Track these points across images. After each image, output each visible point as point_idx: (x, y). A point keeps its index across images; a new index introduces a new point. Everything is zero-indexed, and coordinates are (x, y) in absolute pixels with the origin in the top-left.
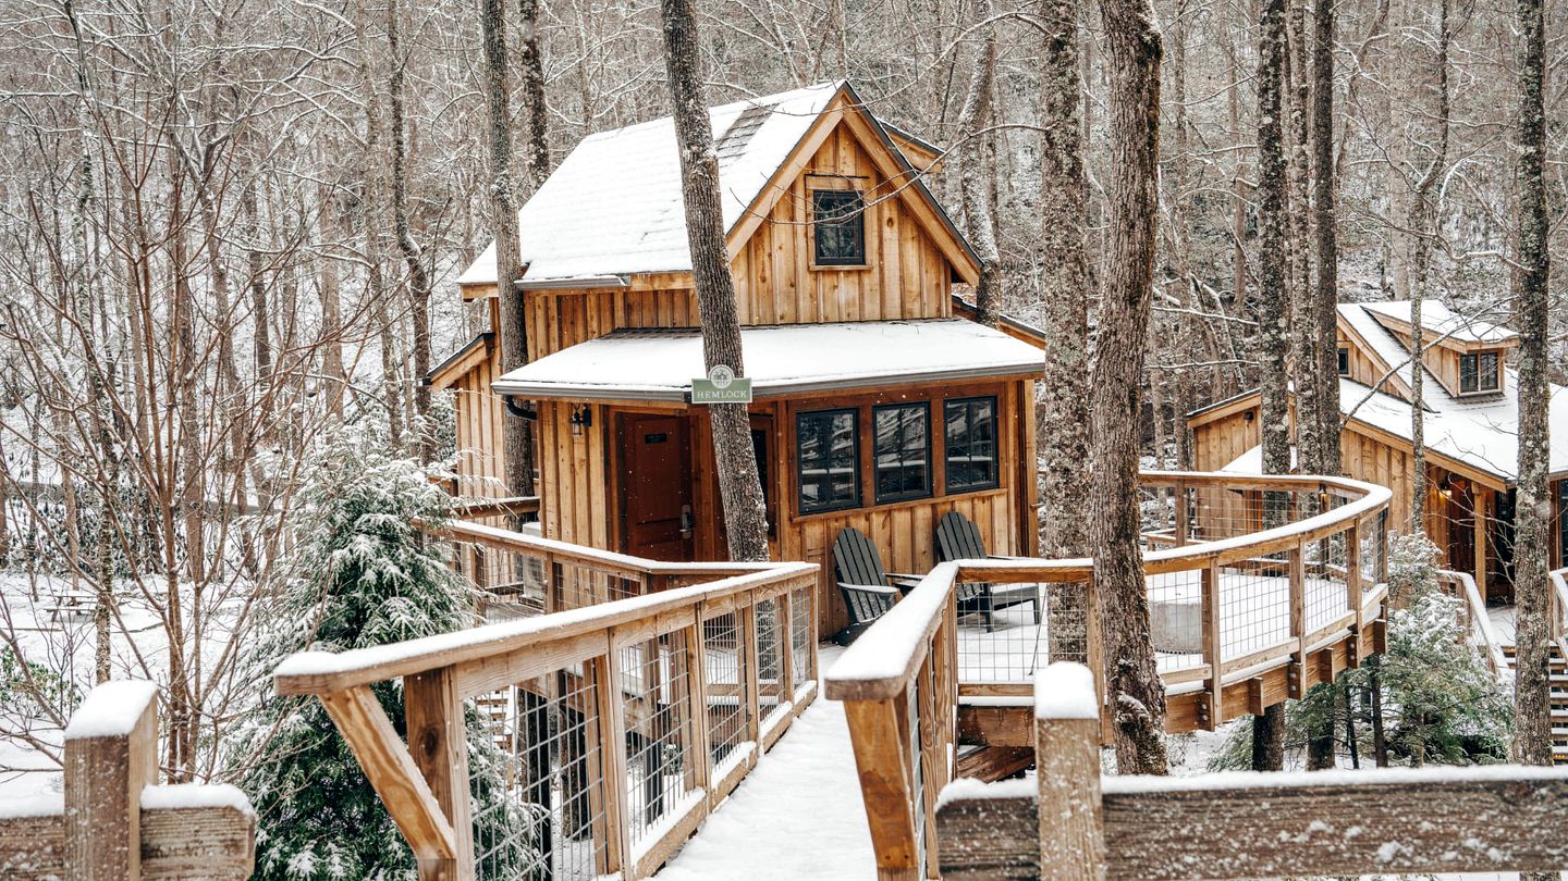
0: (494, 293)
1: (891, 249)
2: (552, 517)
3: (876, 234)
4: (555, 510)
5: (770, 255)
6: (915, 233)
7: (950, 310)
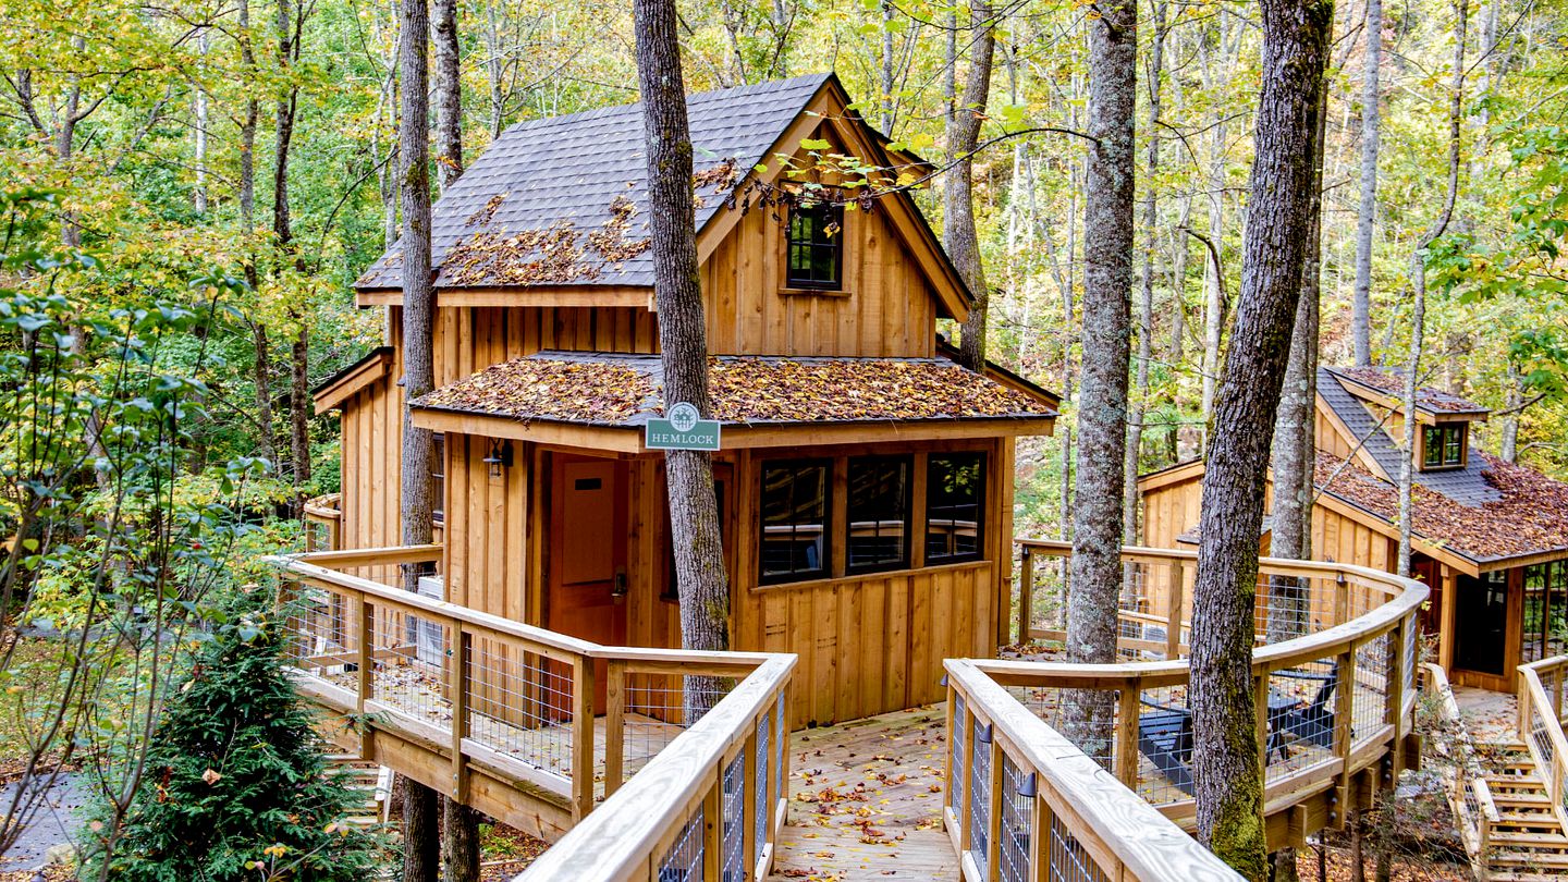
0: (397, 299)
1: (873, 275)
2: (457, 573)
3: (856, 255)
4: (462, 563)
5: (735, 272)
6: (899, 257)
7: (934, 349)
